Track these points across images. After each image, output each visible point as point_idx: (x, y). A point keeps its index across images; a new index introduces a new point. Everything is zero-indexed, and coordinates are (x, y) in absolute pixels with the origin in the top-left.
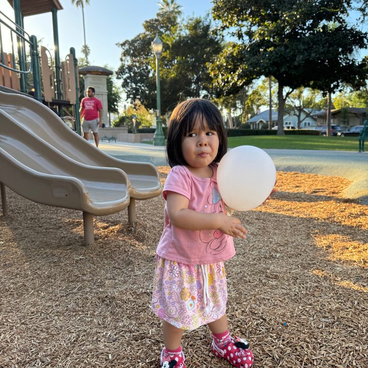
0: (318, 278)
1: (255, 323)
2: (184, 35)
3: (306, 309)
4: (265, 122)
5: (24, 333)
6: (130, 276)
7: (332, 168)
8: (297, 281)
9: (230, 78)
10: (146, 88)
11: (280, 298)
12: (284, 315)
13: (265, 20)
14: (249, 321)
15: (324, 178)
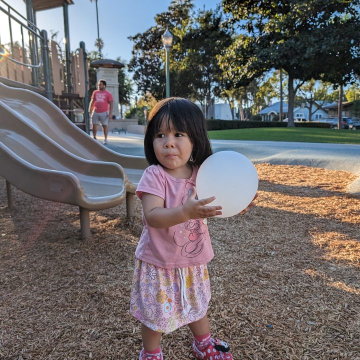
0: (310, 278)
1: (240, 324)
2: (195, 28)
3: (294, 311)
4: (276, 114)
5: (11, 328)
6: (122, 272)
7: (338, 162)
8: (289, 280)
9: (240, 70)
10: (157, 80)
11: (269, 298)
12: (270, 317)
13: (276, 12)
14: (234, 322)
15: (330, 172)
